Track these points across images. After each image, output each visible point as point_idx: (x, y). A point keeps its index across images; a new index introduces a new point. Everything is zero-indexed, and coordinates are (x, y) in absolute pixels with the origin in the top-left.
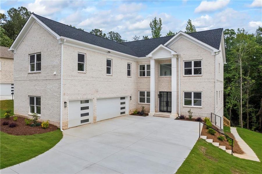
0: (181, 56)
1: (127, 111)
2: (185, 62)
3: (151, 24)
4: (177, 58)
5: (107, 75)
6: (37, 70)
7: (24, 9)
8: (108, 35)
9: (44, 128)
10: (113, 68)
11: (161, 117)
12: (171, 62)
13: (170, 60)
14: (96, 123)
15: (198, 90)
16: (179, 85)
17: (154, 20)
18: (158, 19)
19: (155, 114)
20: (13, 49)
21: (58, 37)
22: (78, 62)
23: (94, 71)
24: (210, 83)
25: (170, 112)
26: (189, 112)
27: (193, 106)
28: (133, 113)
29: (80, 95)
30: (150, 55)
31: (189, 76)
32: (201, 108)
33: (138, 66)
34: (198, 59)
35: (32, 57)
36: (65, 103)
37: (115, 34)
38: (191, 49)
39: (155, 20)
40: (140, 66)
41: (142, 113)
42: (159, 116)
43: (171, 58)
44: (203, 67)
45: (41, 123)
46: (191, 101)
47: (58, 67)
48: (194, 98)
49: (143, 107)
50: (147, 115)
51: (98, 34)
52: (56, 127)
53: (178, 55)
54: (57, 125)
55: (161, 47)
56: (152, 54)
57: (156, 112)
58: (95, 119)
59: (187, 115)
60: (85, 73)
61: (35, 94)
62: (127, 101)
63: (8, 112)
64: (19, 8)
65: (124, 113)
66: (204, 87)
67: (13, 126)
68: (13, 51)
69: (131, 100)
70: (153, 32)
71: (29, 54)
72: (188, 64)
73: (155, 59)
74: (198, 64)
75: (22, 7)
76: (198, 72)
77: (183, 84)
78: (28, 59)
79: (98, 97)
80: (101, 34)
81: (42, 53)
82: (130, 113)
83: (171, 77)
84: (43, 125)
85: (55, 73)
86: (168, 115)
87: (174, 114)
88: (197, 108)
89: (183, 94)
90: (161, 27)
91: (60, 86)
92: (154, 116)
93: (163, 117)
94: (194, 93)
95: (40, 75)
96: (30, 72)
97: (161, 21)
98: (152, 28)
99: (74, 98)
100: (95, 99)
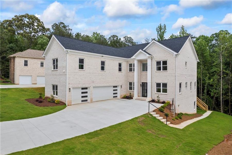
0: (154, 57)
1: (119, 95)
2: (157, 62)
3: (157, 29)
4: (151, 59)
5: (101, 71)
6: (56, 69)
7: (62, 23)
8: (124, 39)
9: (57, 104)
10: (106, 67)
11: (140, 100)
12: (147, 62)
13: (147, 61)
14: (92, 102)
15: (165, 82)
16: (153, 78)
17: (159, 25)
18: (162, 25)
19: (137, 98)
20: (45, 56)
21: (65, 50)
22: (79, 64)
23: (91, 69)
24: (172, 76)
25: (147, 96)
26: (158, 97)
27: (162, 93)
28: (123, 97)
29: (80, 84)
30: (133, 57)
31: (159, 72)
32: (167, 94)
33: (128, 65)
34: (165, 59)
35: (54, 61)
36: (70, 89)
37: (129, 38)
38: (160, 52)
39: (161, 26)
40: (129, 64)
41: (129, 97)
42: (139, 100)
43: (147, 59)
44: (168, 65)
45: (55, 100)
46: (160, 89)
47: (65, 67)
48: (162, 87)
49: (130, 93)
50: (132, 98)
51: (115, 39)
52: (64, 103)
53: (152, 57)
54: (65, 102)
55: (140, 51)
56: (135, 56)
57: (138, 97)
58: (91, 100)
59: (156, 99)
60: (84, 71)
61: (55, 83)
62: (118, 89)
63: (40, 94)
64: (59, 23)
65: (116, 97)
66: (168, 80)
67: (41, 102)
68: (45, 57)
69: (121, 88)
70: (158, 35)
71: (52, 59)
72: (158, 63)
73: (137, 60)
74: (165, 63)
75: (61, 22)
76: (165, 68)
77: (156, 77)
78: (52, 62)
79: (94, 85)
80: (117, 39)
81: (58, 59)
82: (121, 97)
83: (147, 72)
84: (56, 102)
85: (64, 71)
86: (145, 99)
87: (149, 98)
88: (164, 94)
89: (155, 84)
90: (166, 31)
91: (66, 79)
92: (136, 99)
93: (141, 100)
94: (162, 84)
95: (57, 72)
96: (53, 70)
97: (165, 26)
98: (158, 32)
99: (76, 86)
100: (92, 87)
